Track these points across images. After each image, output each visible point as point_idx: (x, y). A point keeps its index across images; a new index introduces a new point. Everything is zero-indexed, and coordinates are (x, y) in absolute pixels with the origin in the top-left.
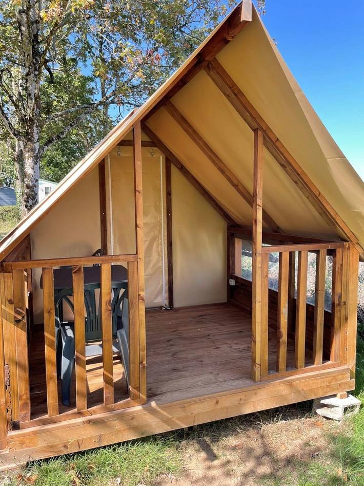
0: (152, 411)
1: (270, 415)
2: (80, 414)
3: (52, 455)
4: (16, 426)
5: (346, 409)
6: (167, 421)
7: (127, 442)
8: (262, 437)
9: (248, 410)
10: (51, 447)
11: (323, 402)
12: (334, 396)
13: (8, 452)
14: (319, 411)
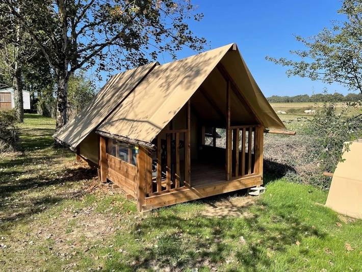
0: (193, 190)
1: (232, 194)
2: (168, 191)
3: (160, 207)
4: (147, 196)
5: (260, 191)
6: (198, 194)
7: (185, 202)
8: (230, 202)
9: (225, 191)
10: (160, 203)
11: (251, 189)
12: (255, 187)
13: (145, 205)
14: (250, 193)
